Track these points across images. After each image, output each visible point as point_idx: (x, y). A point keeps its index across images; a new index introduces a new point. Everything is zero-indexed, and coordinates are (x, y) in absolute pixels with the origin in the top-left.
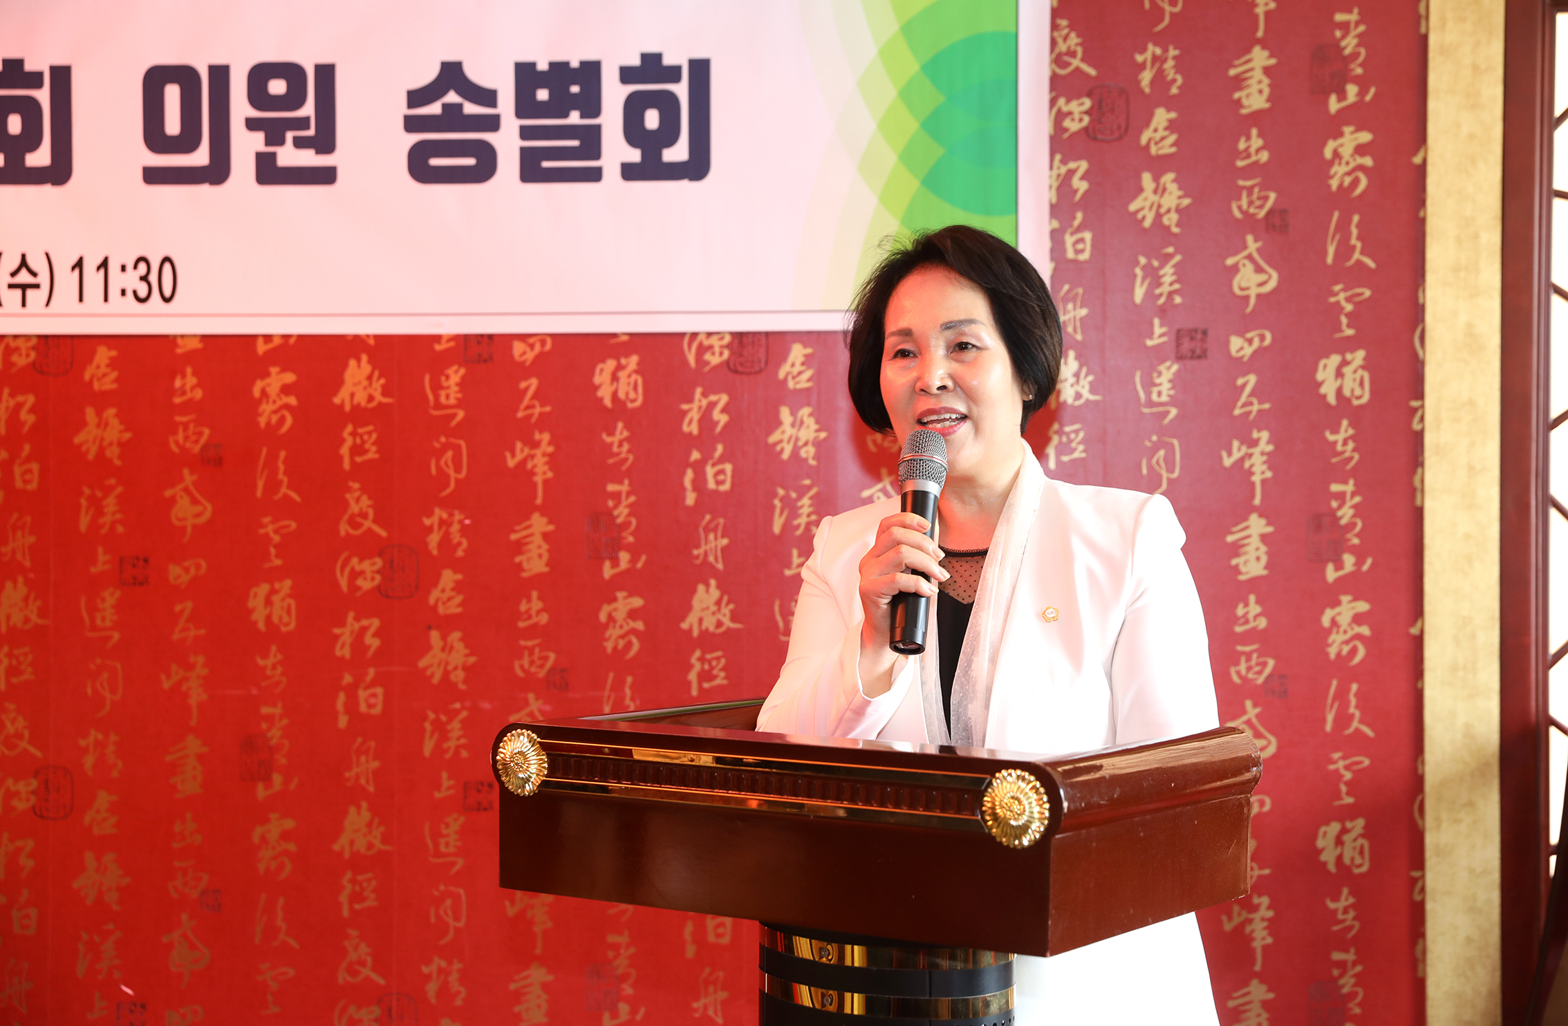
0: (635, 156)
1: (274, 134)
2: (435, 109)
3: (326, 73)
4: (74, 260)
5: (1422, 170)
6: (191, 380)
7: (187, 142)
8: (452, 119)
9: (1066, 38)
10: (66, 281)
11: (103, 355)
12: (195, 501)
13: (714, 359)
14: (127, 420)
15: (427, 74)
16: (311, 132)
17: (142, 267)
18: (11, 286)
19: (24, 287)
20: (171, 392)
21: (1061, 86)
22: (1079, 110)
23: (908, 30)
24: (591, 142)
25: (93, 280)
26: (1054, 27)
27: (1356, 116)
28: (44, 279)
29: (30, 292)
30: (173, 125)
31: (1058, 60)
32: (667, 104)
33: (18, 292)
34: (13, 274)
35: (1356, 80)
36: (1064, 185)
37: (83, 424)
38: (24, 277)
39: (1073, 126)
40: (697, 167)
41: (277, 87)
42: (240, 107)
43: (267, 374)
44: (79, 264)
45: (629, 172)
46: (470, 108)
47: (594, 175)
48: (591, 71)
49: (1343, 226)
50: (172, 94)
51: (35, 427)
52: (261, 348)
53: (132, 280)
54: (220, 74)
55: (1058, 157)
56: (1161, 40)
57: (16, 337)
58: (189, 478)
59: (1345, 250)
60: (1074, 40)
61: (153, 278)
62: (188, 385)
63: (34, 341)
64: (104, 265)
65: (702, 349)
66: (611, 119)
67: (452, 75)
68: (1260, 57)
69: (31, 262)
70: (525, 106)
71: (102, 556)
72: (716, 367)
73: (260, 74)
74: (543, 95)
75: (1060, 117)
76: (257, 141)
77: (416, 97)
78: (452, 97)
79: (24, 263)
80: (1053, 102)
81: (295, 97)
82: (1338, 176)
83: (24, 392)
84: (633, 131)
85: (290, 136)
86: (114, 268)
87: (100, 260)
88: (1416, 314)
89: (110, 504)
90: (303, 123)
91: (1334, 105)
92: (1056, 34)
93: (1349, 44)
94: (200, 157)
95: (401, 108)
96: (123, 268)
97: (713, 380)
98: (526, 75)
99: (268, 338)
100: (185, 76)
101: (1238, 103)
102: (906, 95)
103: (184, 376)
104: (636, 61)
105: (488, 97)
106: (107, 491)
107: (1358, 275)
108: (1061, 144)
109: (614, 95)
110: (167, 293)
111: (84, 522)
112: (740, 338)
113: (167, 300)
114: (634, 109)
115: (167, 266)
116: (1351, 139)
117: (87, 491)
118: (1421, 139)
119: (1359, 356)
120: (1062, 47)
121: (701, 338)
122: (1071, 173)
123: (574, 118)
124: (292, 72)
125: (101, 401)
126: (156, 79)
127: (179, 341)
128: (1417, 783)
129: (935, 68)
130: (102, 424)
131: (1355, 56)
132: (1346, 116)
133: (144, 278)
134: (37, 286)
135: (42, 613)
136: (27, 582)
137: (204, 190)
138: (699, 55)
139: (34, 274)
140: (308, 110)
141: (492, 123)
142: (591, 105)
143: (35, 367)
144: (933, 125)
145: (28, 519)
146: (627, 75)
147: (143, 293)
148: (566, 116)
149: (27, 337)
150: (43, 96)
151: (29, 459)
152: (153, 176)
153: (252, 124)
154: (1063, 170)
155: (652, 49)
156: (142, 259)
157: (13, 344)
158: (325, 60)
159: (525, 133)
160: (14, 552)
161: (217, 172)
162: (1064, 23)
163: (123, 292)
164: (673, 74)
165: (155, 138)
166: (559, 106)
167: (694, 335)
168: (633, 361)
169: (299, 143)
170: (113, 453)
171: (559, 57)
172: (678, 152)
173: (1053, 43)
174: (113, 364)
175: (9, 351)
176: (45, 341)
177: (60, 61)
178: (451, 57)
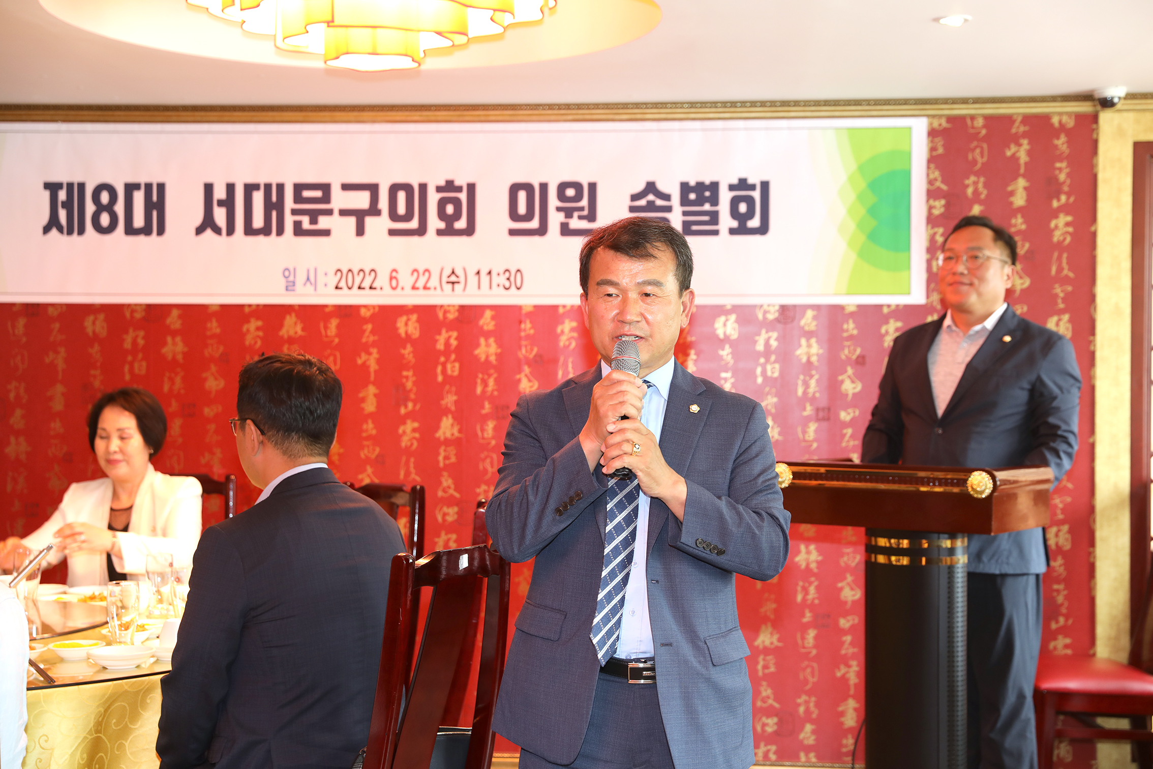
0: (735, 224)
1: (569, 213)
2: (642, 202)
3: (593, 187)
4: (476, 271)
5: (1094, 235)
6: (528, 325)
7: (529, 217)
8: (651, 207)
9: (933, 173)
10: (472, 279)
11: (488, 314)
12: (530, 381)
13: (771, 317)
14: (499, 344)
15: (640, 187)
16: (585, 213)
17: (507, 274)
18: (448, 282)
19: (453, 283)
20: (520, 330)
21: (932, 194)
22: (939, 206)
23: (861, 168)
24: (714, 218)
25: (485, 279)
26: (928, 168)
27: (1065, 209)
28: (462, 279)
29: (456, 286)
30: (522, 209)
31: (931, 182)
32: (750, 201)
33: (450, 286)
34: (449, 277)
35: (1066, 193)
36: (932, 240)
37: (478, 345)
38: (453, 278)
39: (936, 212)
40: (763, 229)
41: (570, 192)
42: (553, 201)
43: (563, 323)
44: (478, 273)
45: (732, 232)
46: (659, 202)
47: (716, 233)
48: (714, 186)
49: (1059, 258)
50: (522, 196)
51: (457, 347)
52: (561, 310)
53: (502, 280)
54: (544, 187)
55: (930, 227)
56: (977, 174)
57: (449, 306)
58: (527, 370)
59: (1060, 269)
60: (937, 174)
61: (512, 279)
62: (527, 326)
63: (457, 308)
64: (490, 273)
65: (765, 312)
66: (724, 207)
67: (651, 187)
68: (1021, 183)
69: (457, 272)
70: (684, 201)
71: (487, 405)
72: (772, 321)
73: (562, 187)
74: (692, 196)
75: (930, 208)
76: (561, 216)
77: (634, 197)
78: (651, 197)
79: (453, 272)
80: (928, 201)
81: (578, 197)
82: (1057, 236)
83: (452, 330)
84: (734, 213)
85: (576, 214)
86: (494, 274)
87: (487, 271)
88: (1092, 298)
89: (491, 382)
90: (582, 209)
91: (1055, 204)
92: (930, 172)
93: (1062, 177)
94: (535, 224)
95: (628, 202)
96: (499, 274)
97: (770, 326)
98: (685, 188)
99: (564, 306)
100: (529, 188)
101: (1011, 203)
102: (860, 197)
103: (525, 323)
104: (735, 181)
105: (667, 197)
106: (490, 376)
107: (1065, 281)
108: (932, 220)
109: (725, 197)
110: (519, 285)
111: (479, 390)
112: (784, 309)
113: (518, 289)
114: (735, 202)
115: (519, 275)
116: (1063, 220)
117: (480, 376)
118: (1094, 219)
119: (1066, 317)
120: (932, 176)
121: (765, 307)
122: (935, 234)
123: (707, 207)
124: (577, 186)
125: (487, 335)
126: (514, 189)
127: (524, 308)
128: (1092, 509)
129: (874, 185)
130: (488, 345)
131: (1064, 182)
132: (1061, 209)
133: (508, 279)
134: (458, 282)
135: (460, 431)
136: (453, 418)
137: (536, 239)
138: (765, 179)
139: (458, 277)
140: (584, 202)
141: (669, 209)
142: (714, 201)
143: (457, 320)
144: (872, 211)
145: (454, 389)
146: (732, 188)
147: (507, 285)
148: (702, 205)
149: (454, 306)
150: (463, 196)
151: (455, 361)
152: (513, 232)
153: (559, 209)
154: (932, 232)
155: (743, 176)
156: (507, 270)
157: (448, 308)
158: (592, 180)
159: (685, 213)
160: (447, 403)
161: (542, 230)
162: (932, 166)
163: (498, 285)
164: (753, 187)
165: (514, 215)
166: (700, 201)
167: (761, 306)
168: (733, 317)
169: (580, 218)
170: (493, 359)
171: (700, 179)
172: (754, 223)
173: (928, 175)
174: (493, 318)
175: (445, 312)
176: (463, 309)
177: (471, 181)
178: (651, 179)
